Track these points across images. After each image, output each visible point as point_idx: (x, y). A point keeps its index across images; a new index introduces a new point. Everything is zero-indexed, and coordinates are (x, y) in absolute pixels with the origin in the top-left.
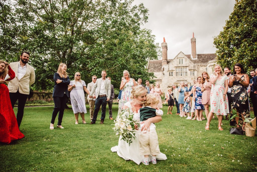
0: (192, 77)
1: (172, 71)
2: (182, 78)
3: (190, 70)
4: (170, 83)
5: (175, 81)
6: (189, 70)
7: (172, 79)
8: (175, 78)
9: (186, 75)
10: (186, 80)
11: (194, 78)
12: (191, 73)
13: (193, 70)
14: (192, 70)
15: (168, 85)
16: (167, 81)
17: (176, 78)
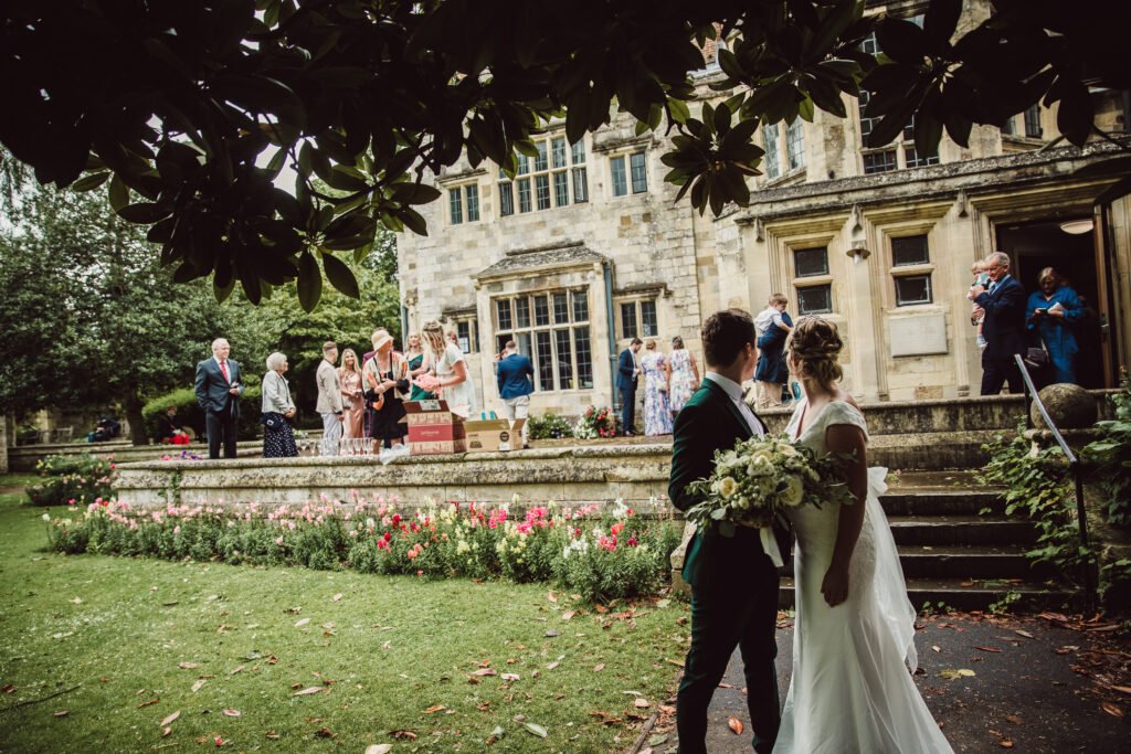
0: (626, 213)
1: (470, 180)
2: (543, 223)
3: (600, 149)
4: (456, 282)
5: (494, 260)
6: (595, 148)
7: (471, 245)
8: (489, 235)
9: (582, 199)
10: (581, 243)
11: (642, 210)
12: (615, 174)
13: (630, 148)
14: (622, 142)
15: (444, 302)
16: (438, 268)
17: (499, 235)
